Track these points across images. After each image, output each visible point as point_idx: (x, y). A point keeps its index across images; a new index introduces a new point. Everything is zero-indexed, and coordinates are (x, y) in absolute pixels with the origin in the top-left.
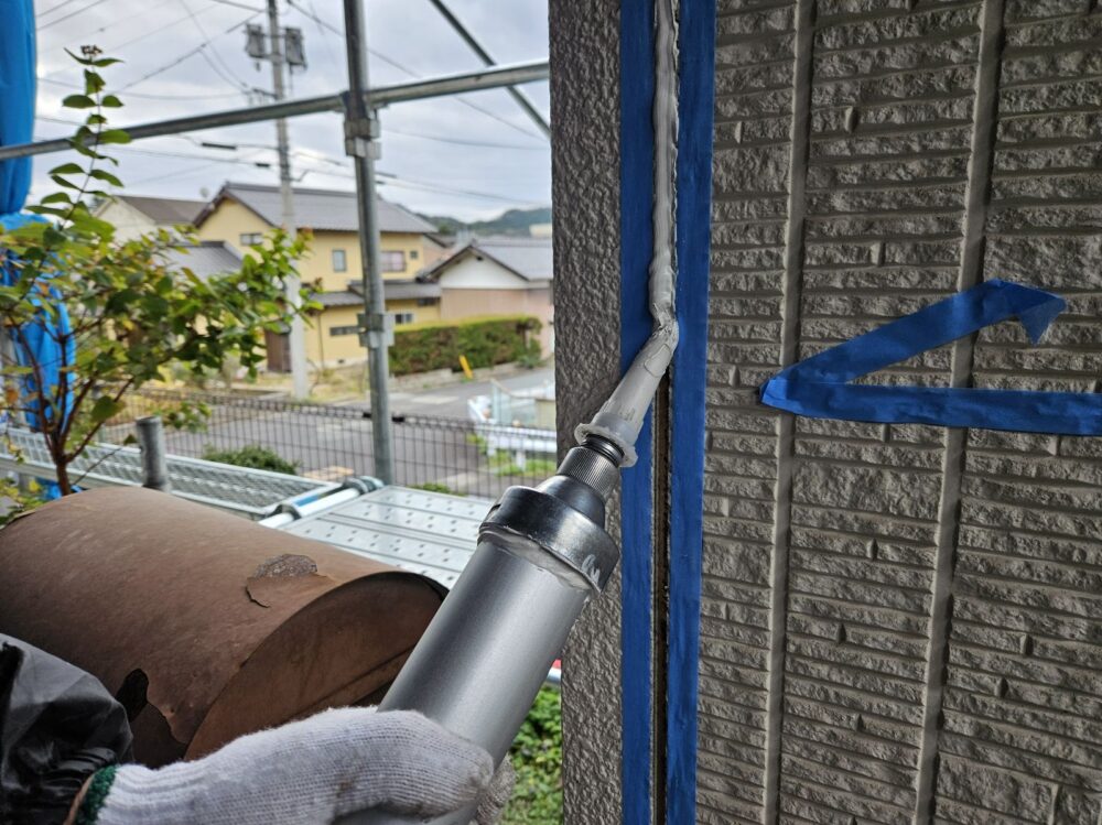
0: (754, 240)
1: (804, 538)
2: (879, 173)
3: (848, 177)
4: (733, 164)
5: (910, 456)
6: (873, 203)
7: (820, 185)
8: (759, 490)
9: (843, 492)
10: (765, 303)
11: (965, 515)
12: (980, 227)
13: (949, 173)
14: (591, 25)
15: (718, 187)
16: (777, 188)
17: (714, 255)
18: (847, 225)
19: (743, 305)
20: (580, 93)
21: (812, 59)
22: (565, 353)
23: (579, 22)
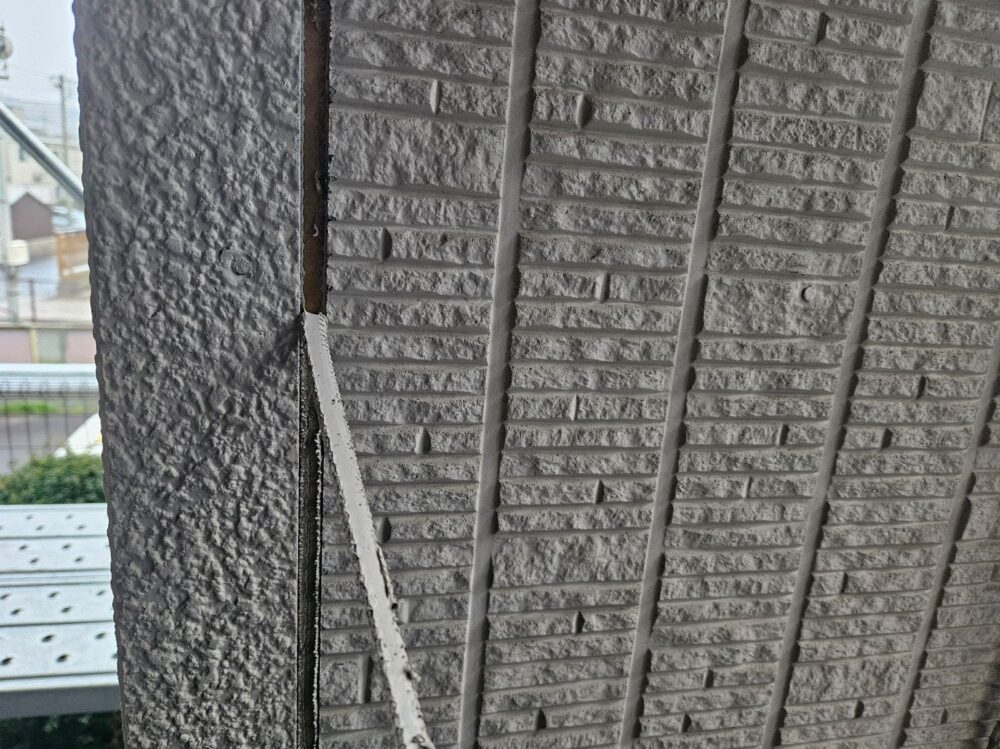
0: (453, 257)
1: (505, 628)
2: (610, 188)
3: (575, 186)
4: (426, 143)
5: (622, 517)
6: (601, 225)
7: (540, 193)
8: (451, 583)
9: (550, 567)
10: (466, 344)
11: (668, 569)
12: (702, 264)
13: (681, 198)
16: (486, 189)
18: (570, 250)
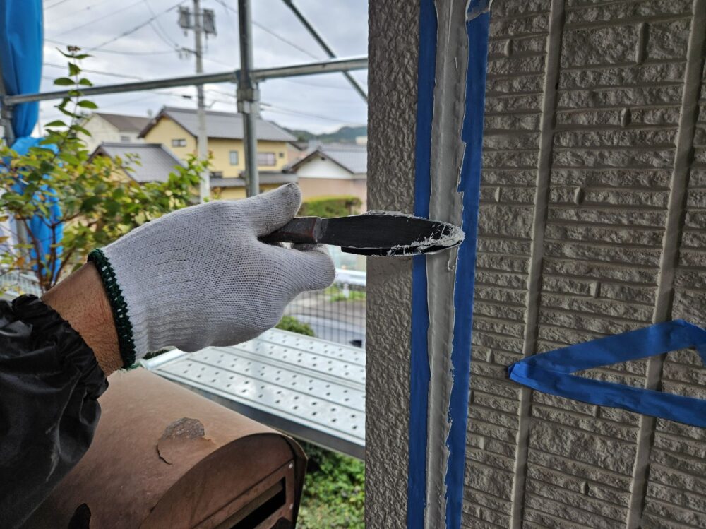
0: (505, 268)
1: (536, 472)
2: (598, 236)
3: (575, 235)
4: (493, 216)
5: (614, 430)
6: (593, 255)
7: (555, 238)
8: (506, 436)
9: (565, 446)
10: (513, 311)
11: (652, 476)
12: (670, 282)
13: (649, 242)
14: (396, 111)
15: (482, 229)
16: (523, 236)
17: (478, 274)
18: (573, 267)
19: (498, 309)
20: (388, 155)
21: (552, 152)
22: (373, 323)
23: (389, 108)
